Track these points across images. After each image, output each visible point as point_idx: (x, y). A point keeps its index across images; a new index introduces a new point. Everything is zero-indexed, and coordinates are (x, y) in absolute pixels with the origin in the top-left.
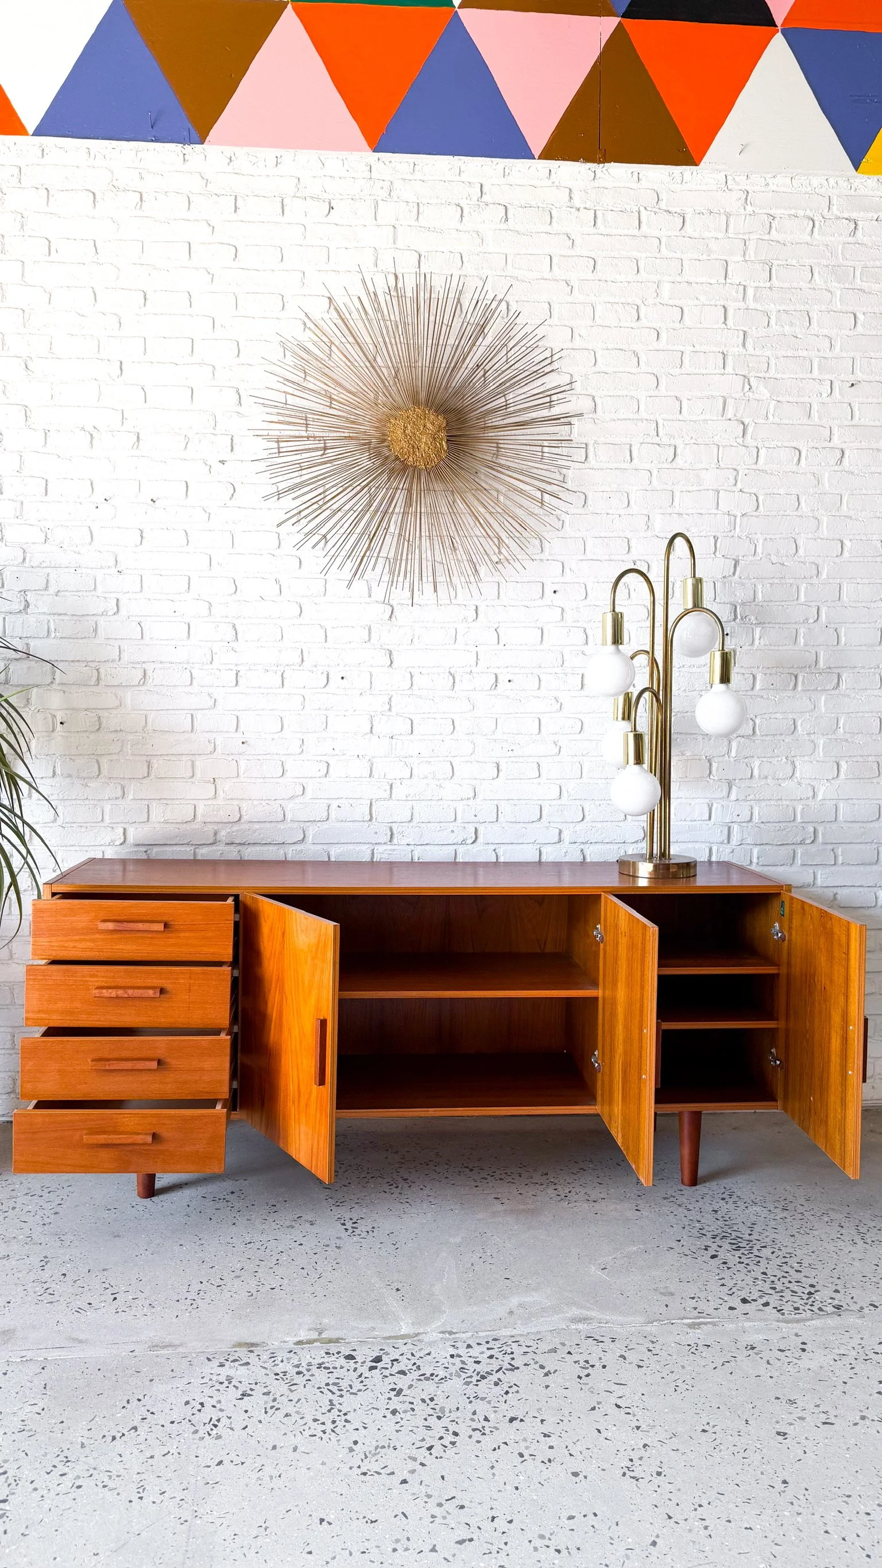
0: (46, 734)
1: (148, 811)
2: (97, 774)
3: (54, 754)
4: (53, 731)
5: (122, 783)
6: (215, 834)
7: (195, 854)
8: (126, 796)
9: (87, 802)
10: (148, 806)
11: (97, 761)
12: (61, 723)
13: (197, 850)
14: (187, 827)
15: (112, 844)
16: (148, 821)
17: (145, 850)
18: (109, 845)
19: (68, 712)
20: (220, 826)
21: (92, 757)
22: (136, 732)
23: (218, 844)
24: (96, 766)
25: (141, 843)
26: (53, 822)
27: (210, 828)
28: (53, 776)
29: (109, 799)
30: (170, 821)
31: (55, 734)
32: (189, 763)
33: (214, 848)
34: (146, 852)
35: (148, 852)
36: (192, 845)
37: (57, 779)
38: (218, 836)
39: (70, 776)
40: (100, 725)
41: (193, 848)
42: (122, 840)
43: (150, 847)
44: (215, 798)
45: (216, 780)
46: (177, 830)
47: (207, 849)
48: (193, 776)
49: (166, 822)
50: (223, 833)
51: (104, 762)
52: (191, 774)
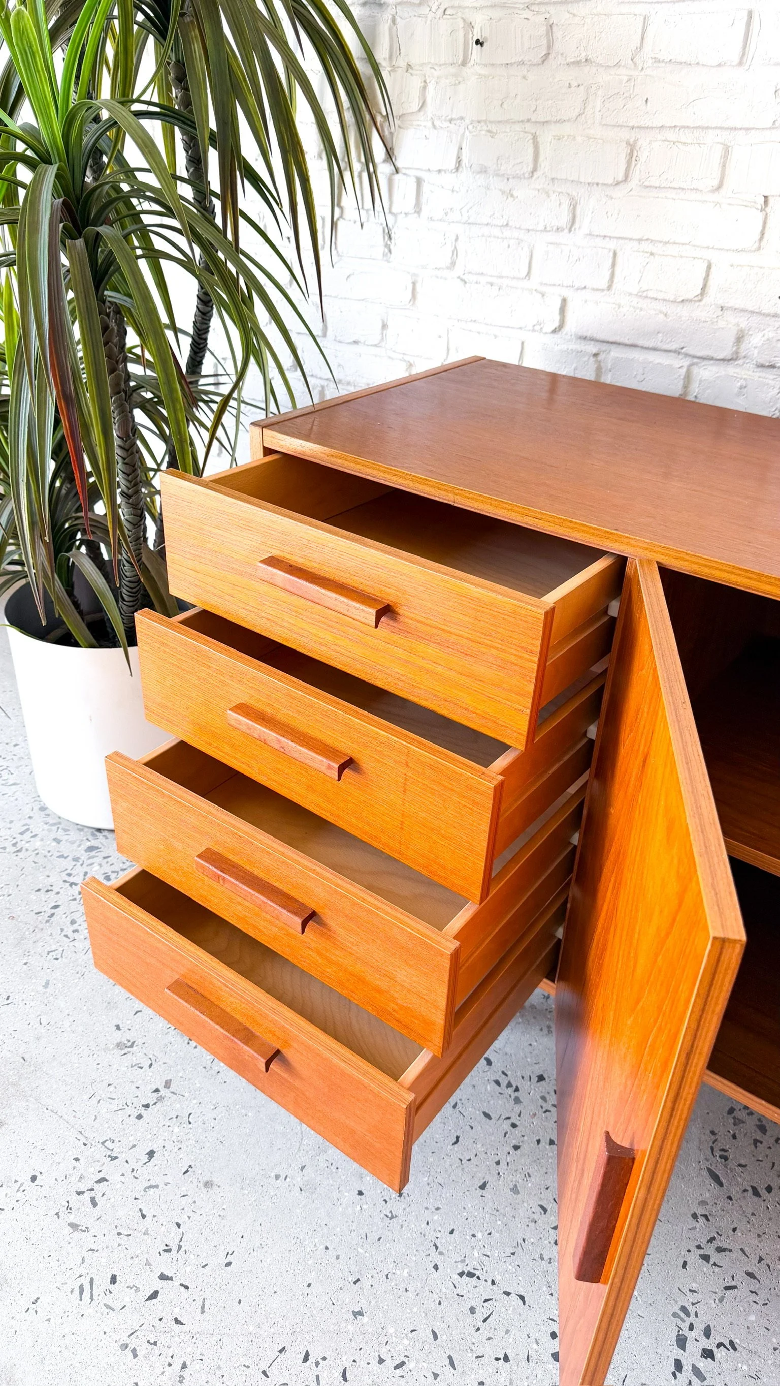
0: (452, 70)
1: (614, 265)
2: (531, 168)
3: (462, 118)
4: (464, 63)
5: (574, 194)
6: (739, 339)
7: (688, 377)
8: (577, 225)
9: (507, 233)
10: (615, 254)
11: (535, 138)
12: (477, 42)
13: (695, 370)
14: (684, 312)
15: (538, 328)
16: (609, 287)
17: (595, 351)
18: (533, 330)
19: (497, 13)
20: (755, 319)
21: (528, 127)
22: (617, 65)
23: (740, 362)
24: (531, 150)
25: (589, 334)
26: (448, 268)
27: (731, 324)
28: (457, 169)
29: (545, 230)
30: (651, 294)
31: (468, 71)
32: (718, 151)
33: (731, 370)
34: (596, 355)
35: (600, 358)
36: (687, 355)
37: (465, 174)
38: (743, 347)
39: (483, 171)
40: (549, 47)
41: (686, 362)
42: (557, 324)
43: (605, 347)
44: (759, 248)
45: (771, 201)
46: (661, 316)
47: (714, 369)
48: (720, 187)
49: (642, 295)
50: (755, 341)
51: (546, 137)
52: (716, 183)
